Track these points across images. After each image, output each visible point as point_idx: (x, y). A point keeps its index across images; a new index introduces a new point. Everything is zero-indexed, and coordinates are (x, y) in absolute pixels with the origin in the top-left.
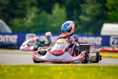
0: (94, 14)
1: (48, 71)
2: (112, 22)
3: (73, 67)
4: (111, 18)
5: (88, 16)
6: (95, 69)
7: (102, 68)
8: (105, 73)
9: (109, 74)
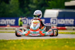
0: (39, 3)
1: (6, 44)
2: (51, 8)
3: (24, 41)
4: (51, 5)
5: (34, 4)
6: (39, 41)
7: (44, 41)
8: (46, 44)
9: (49, 45)
